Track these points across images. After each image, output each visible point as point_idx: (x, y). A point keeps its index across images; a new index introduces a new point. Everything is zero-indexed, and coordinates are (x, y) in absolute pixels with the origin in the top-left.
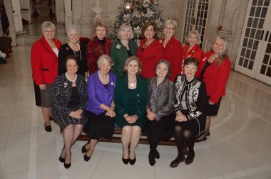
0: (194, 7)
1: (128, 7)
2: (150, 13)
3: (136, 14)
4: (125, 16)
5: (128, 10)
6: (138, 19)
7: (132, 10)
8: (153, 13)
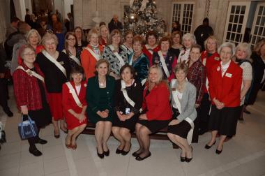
0: (179, 16)
1: (132, 17)
2: (152, 21)
3: (140, 23)
4: (130, 25)
5: (132, 20)
6: (142, 27)
7: (136, 20)
8: (154, 21)
